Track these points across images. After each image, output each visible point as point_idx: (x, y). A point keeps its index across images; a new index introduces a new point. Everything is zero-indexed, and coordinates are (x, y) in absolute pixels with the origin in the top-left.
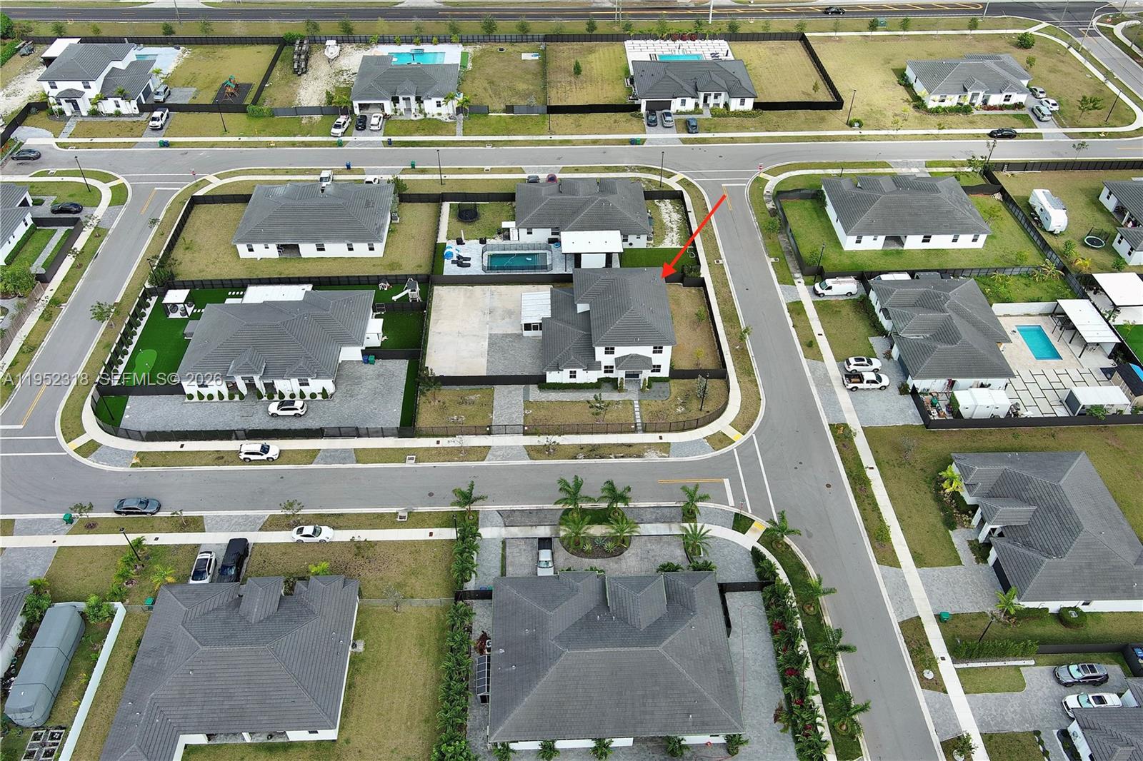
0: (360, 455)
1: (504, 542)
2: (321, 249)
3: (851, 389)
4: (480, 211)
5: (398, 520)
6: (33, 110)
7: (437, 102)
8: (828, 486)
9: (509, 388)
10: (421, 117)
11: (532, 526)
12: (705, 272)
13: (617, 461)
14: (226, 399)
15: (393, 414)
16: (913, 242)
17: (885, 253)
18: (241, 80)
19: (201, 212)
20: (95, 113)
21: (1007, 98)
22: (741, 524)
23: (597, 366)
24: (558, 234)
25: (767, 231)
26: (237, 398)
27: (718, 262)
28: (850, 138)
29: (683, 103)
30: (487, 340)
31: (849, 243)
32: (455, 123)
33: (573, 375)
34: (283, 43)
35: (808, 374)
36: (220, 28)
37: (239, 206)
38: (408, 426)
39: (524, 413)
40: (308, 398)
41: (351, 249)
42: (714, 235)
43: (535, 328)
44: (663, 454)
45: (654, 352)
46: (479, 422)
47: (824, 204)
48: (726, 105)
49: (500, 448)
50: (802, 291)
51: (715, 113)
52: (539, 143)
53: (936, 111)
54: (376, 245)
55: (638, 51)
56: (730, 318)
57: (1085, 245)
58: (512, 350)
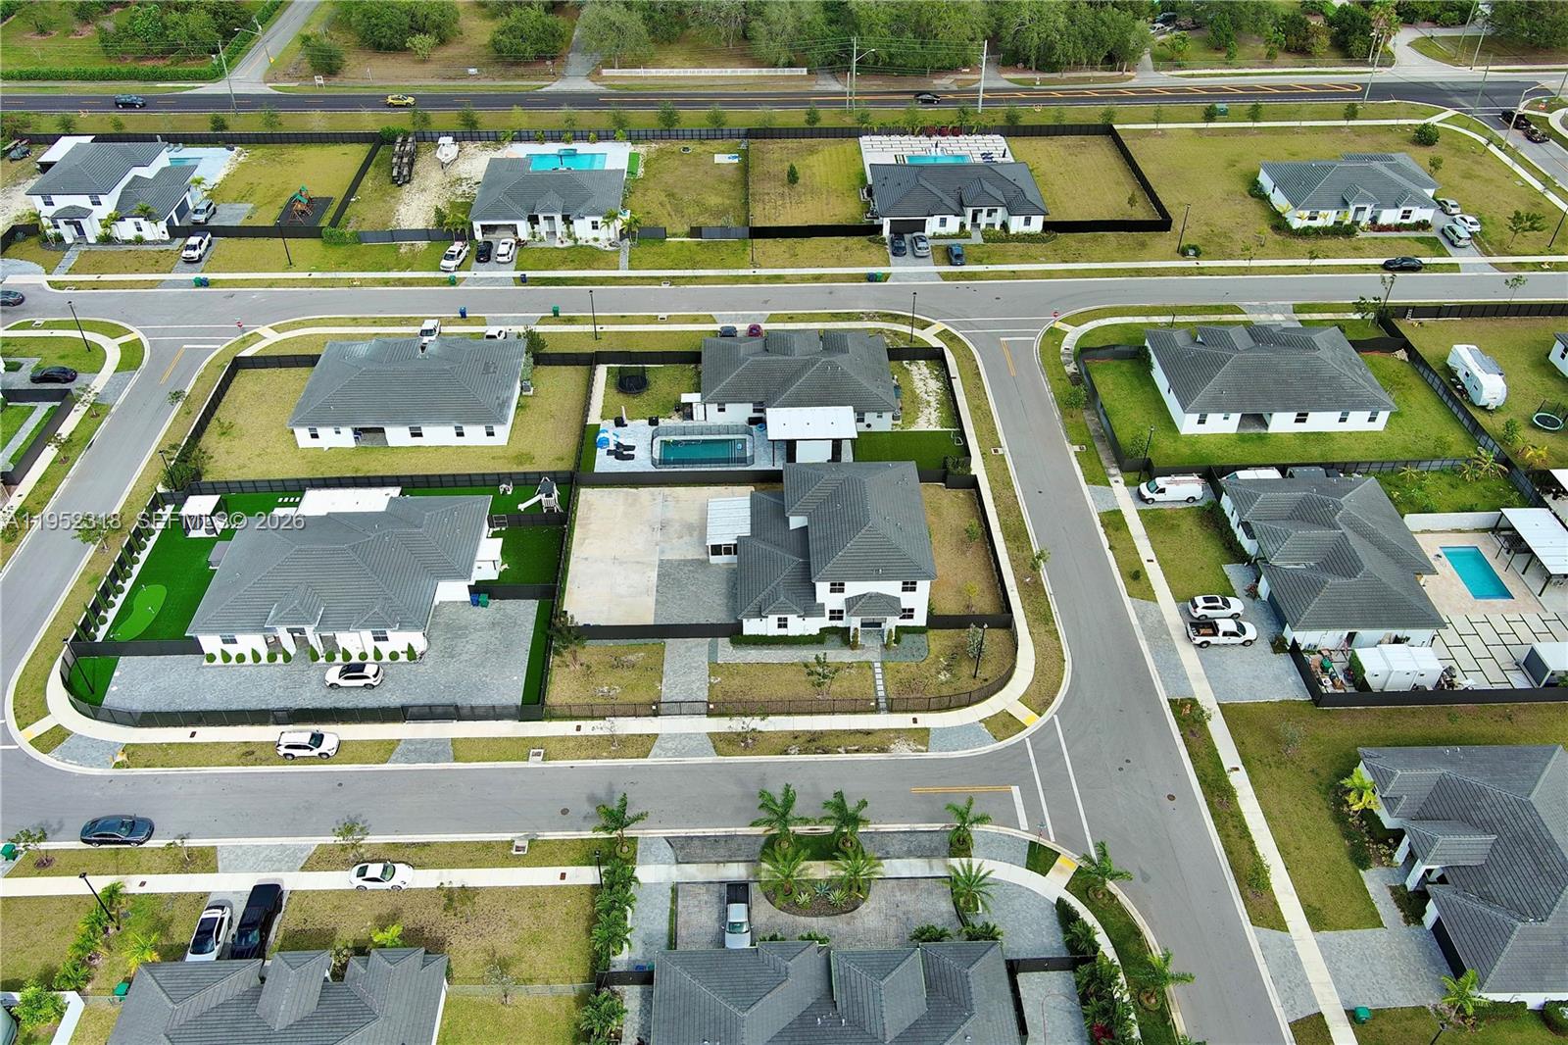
0: (459, 749)
1: (675, 890)
2: (416, 434)
3: (1200, 645)
4: (649, 377)
5: (514, 852)
6: (20, 235)
7: (593, 222)
8: (1171, 798)
9: (686, 642)
10: (570, 243)
11: (718, 862)
12: (977, 467)
13: (849, 757)
14: (264, 660)
15: (511, 687)
16: (1282, 423)
17: (1241, 438)
18: (317, 193)
19: (245, 380)
20: (106, 240)
21: (1406, 215)
22: (1039, 859)
23: (819, 611)
24: (762, 411)
25: (1067, 405)
26: (280, 658)
27: (996, 451)
28: (1183, 272)
29: (943, 222)
30: (657, 569)
31: (1188, 424)
32: (618, 252)
33: (783, 624)
34: (379, 140)
35: (1134, 621)
36: (292, 122)
37: (303, 372)
38: (534, 705)
39: (710, 682)
40: (386, 659)
41: (460, 434)
42: (991, 412)
43: (728, 551)
44: (919, 747)
45: (904, 589)
46: (641, 696)
47: (1150, 366)
48: (1005, 226)
49: (673, 737)
50: (1121, 494)
51: (989, 237)
52: (738, 279)
53: (1304, 233)
54: (496, 429)
55: (878, 151)
56: (1017, 535)
57: (1534, 426)
58: (692, 585)
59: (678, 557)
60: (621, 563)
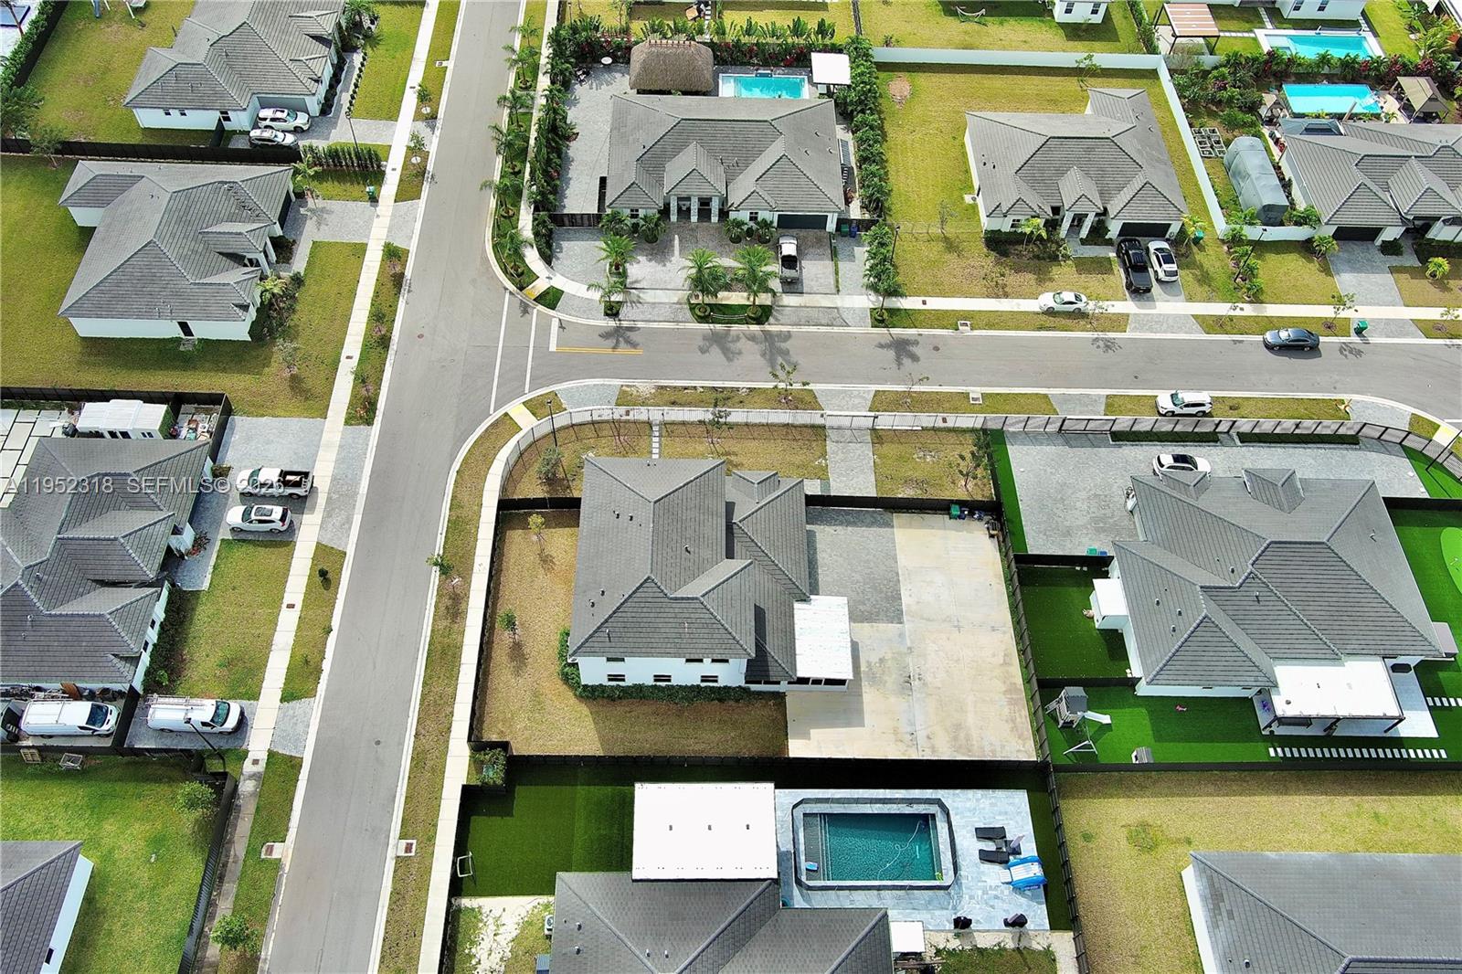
1: (838, 290)
5: (968, 323)
11: (806, 307)
13: (693, 383)
15: (1023, 462)
22: (551, 297)
39: (826, 459)
44: (628, 389)
58: (858, 582)
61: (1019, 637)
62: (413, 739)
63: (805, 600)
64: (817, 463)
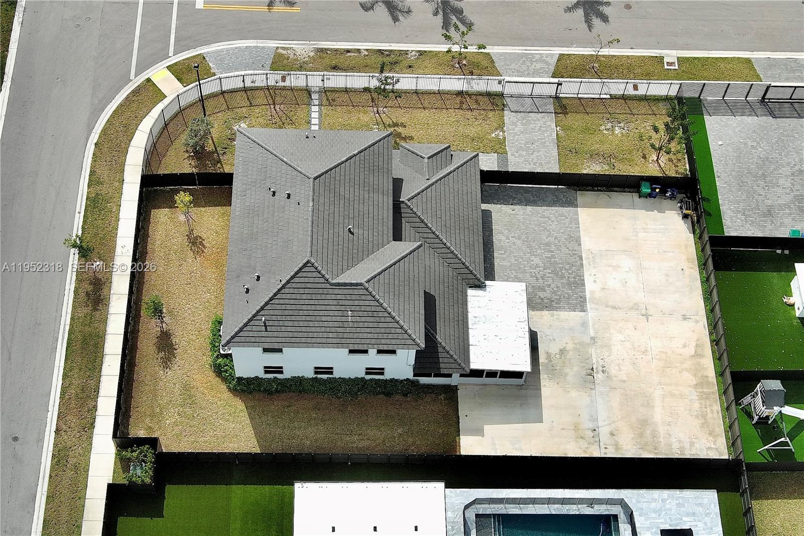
39: (503, 131)
58: (537, 266)
59: (563, 314)
60: (635, 307)
61: (713, 327)
62: (53, 434)
63: (480, 286)
64: (493, 135)
